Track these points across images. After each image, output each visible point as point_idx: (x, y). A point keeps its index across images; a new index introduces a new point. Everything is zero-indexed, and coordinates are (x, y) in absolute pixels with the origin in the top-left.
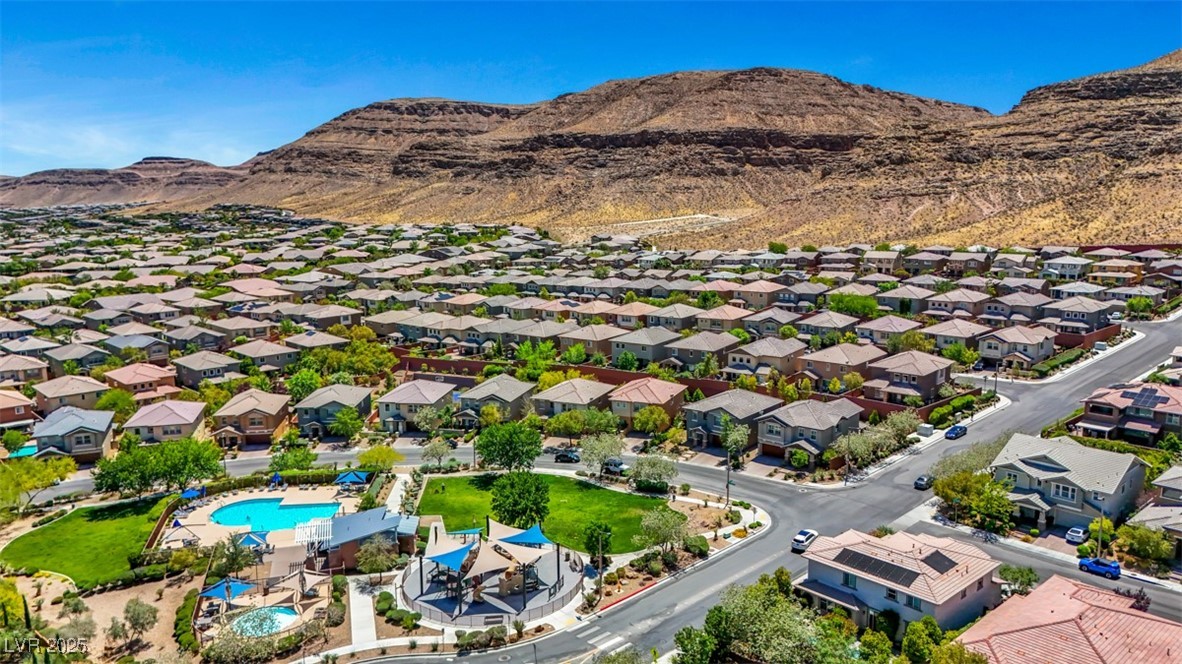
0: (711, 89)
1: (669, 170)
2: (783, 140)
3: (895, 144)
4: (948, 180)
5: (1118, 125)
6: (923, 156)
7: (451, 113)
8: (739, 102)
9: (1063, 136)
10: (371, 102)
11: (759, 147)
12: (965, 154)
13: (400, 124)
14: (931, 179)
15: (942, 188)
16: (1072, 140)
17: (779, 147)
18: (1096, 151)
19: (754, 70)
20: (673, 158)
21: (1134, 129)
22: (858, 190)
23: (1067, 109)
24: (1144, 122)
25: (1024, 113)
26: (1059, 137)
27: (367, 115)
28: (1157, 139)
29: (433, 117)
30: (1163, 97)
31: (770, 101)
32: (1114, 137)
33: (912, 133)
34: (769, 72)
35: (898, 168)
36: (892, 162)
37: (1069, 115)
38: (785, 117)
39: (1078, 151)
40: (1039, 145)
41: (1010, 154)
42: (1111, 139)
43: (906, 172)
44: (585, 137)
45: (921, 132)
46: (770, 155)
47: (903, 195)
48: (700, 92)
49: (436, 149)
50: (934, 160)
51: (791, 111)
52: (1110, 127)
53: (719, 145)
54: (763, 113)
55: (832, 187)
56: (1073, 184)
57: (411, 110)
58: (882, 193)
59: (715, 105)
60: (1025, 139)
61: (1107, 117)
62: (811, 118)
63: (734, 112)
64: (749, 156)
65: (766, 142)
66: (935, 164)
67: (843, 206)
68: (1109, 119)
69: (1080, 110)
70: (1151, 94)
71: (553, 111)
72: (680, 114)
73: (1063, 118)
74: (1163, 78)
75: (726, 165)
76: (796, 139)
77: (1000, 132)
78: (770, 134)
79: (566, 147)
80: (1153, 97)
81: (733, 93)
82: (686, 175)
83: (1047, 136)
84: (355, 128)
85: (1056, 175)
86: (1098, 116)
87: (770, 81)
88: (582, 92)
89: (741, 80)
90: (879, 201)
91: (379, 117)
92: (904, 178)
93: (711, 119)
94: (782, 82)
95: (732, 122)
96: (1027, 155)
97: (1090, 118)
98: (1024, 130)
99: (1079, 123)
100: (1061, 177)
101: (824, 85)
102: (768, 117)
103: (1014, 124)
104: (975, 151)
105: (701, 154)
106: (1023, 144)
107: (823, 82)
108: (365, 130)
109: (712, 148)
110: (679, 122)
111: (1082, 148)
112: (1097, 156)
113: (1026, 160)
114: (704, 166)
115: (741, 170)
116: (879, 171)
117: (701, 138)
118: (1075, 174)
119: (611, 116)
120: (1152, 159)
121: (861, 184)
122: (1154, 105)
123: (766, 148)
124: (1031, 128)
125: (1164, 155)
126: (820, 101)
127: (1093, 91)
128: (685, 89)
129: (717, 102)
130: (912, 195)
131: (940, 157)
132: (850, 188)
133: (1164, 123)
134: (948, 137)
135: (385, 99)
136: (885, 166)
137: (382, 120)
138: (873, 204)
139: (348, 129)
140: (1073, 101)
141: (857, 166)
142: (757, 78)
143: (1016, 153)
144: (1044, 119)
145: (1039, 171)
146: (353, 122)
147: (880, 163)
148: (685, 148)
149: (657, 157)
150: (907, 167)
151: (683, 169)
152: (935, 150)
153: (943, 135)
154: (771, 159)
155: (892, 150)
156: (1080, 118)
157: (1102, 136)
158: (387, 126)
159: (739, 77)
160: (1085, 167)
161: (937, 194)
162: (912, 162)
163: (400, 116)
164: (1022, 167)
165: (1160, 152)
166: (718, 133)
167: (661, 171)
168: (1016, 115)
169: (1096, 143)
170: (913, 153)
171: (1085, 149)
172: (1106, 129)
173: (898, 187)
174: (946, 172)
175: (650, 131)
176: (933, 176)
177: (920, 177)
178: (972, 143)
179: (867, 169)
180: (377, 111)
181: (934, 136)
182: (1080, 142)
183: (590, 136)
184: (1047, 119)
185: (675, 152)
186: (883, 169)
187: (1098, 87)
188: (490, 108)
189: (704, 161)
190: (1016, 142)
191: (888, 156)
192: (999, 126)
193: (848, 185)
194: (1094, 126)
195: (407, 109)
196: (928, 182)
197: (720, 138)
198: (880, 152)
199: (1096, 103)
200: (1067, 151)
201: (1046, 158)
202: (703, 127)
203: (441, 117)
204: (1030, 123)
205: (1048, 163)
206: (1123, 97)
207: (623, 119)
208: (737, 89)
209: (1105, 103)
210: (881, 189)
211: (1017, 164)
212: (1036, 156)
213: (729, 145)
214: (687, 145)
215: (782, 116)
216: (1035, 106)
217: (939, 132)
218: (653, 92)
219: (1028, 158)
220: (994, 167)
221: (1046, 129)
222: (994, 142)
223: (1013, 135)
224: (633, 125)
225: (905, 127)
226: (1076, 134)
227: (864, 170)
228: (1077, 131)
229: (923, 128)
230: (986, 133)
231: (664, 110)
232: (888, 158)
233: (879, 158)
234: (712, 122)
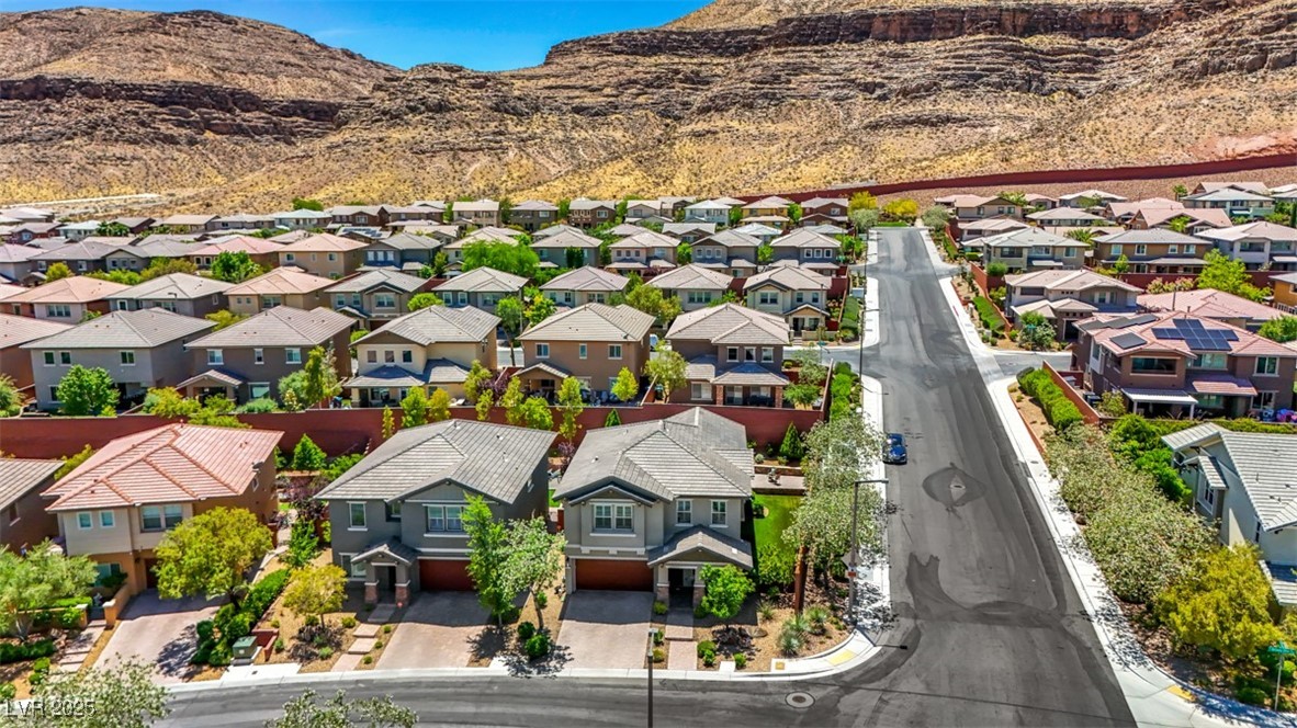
0: (138, 31)
1: (87, 134)
2: (253, 104)
3: (428, 87)
4: (501, 133)
5: (656, 83)
6: (465, 103)
8: (182, 51)
9: (608, 91)
11: (222, 109)
12: (511, 104)
14: (481, 131)
15: (496, 142)
16: (618, 96)
17: (248, 111)
18: (644, 109)
19: (197, 13)
20: (92, 116)
21: (673, 88)
22: (392, 142)
23: (604, 63)
24: (681, 81)
25: (561, 65)
26: (605, 92)
28: (698, 99)
30: (692, 57)
31: (228, 55)
32: (658, 94)
33: (445, 75)
34: (219, 17)
35: (437, 116)
36: (429, 109)
37: (608, 70)
39: (626, 107)
40: (586, 100)
41: (558, 109)
42: (655, 97)
43: (448, 122)
45: (456, 75)
46: (238, 120)
47: (452, 149)
48: (121, 33)
50: (479, 109)
51: (257, 69)
52: (651, 84)
53: (162, 104)
54: (219, 68)
55: (354, 139)
56: (633, 142)
58: (425, 146)
59: (148, 51)
60: (571, 93)
61: (646, 73)
62: (286, 80)
63: (177, 64)
64: (209, 120)
65: (231, 105)
66: (481, 113)
67: (375, 162)
68: (648, 76)
69: (618, 64)
70: (681, 53)
72: (95, 59)
73: (603, 72)
74: (689, 37)
75: (175, 131)
76: (269, 103)
77: (541, 83)
78: (232, 94)
80: (683, 56)
81: (172, 39)
82: (117, 141)
83: (593, 90)
85: (612, 133)
86: (637, 72)
87: (223, 30)
89: (180, 23)
90: (422, 156)
92: (447, 129)
93: (145, 68)
94: (239, 32)
95: (175, 73)
96: (578, 110)
97: (629, 73)
98: (566, 82)
99: (620, 78)
100: (618, 135)
101: (295, 42)
102: (227, 74)
103: (553, 76)
104: (522, 102)
105: (136, 113)
106: (569, 98)
107: (291, 39)
109: (152, 108)
110: (94, 69)
111: (630, 105)
112: (646, 114)
113: (576, 116)
114: (142, 130)
115: (199, 138)
116: (414, 120)
117: (133, 92)
118: (630, 132)
120: (701, 117)
121: (394, 135)
122: (687, 64)
123: (230, 111)
124: (573, 81)
125: (712, 112)
126: (293, 60)
127: (626, 46)
128: (98, 28)
129: (150, 48)
130: (463, 150)
131: (485, 106)
132: (381, 140)
133: (699, 83)
134: (489, 84)
136: (420, 113)
138: (415, 160)
140: (608, 56)
141: (384, 113)
142: (203, 23)
143: (565, 108)
144: (583, 73)
145: (594, 128)
147: (413, 110)
148: (109, 104)
149: (66, 114)
150: (448, 116)
151: (110, 132)
152: (477, 98)
153: (482, 80)
154: (239, 125)
155: (425, 93)
156: (620, 73)
157: (646, 93)
159: (177, 19)
160: (638, 125)
161: (492, 149)
162: (454, 110)
164: (575, 125)
165: (708, 109)
166: (158, 88)
167: (75, 134)
168: (552, 67)
169: (641, 100)
170: (451, 99)
171: (634, 106)
172: (647, 86)
173: (443, 140)
174: (496, 123)
175: (49, 77)
176: (482, 128)
177: (467, 128)
178: (517, 93)
179: (397, 117)
181: (473, 81)
182: (626, 97)
184: (587, 73)
185: (95, 108)
186: (419, 117)
187: (629, 41)
189: (143, 124)
190: (562, 95)
191: (423, 101)
192: (538, 77)
193: (375, 135)
194: (635, 82)
196: (478, 134)
197: (161, 94)
198: (411, 96)
199: (631, 58)
200: (616, 108)
201: (597, 114)
202: (134, 78)
204: (570, 75)
205: (600, 119)
206: (655, 54)
208: (177, 34)
209: (641, 59)
210: (422, 142)
211: (568, 119)
212: (586, 112)
213: (177, 104)
214: (111, 101)
215: (245, 74)
216: (570, 59)
217: (478, 77)
218: (46, 28)
219: (578, 113)
220: (545, 122)
221: (589, 83)
222: (538, 94)
223: (556, 88)
224: (18, 70)
225: (435, 68)
226: (620, 89)
227: (394, 118)
228: (622, 86)
229: (457, 71)
230: (526, 83)
231: (67, 52)
232: (423, 104)
233: (412, 104)
234: (147, 73)
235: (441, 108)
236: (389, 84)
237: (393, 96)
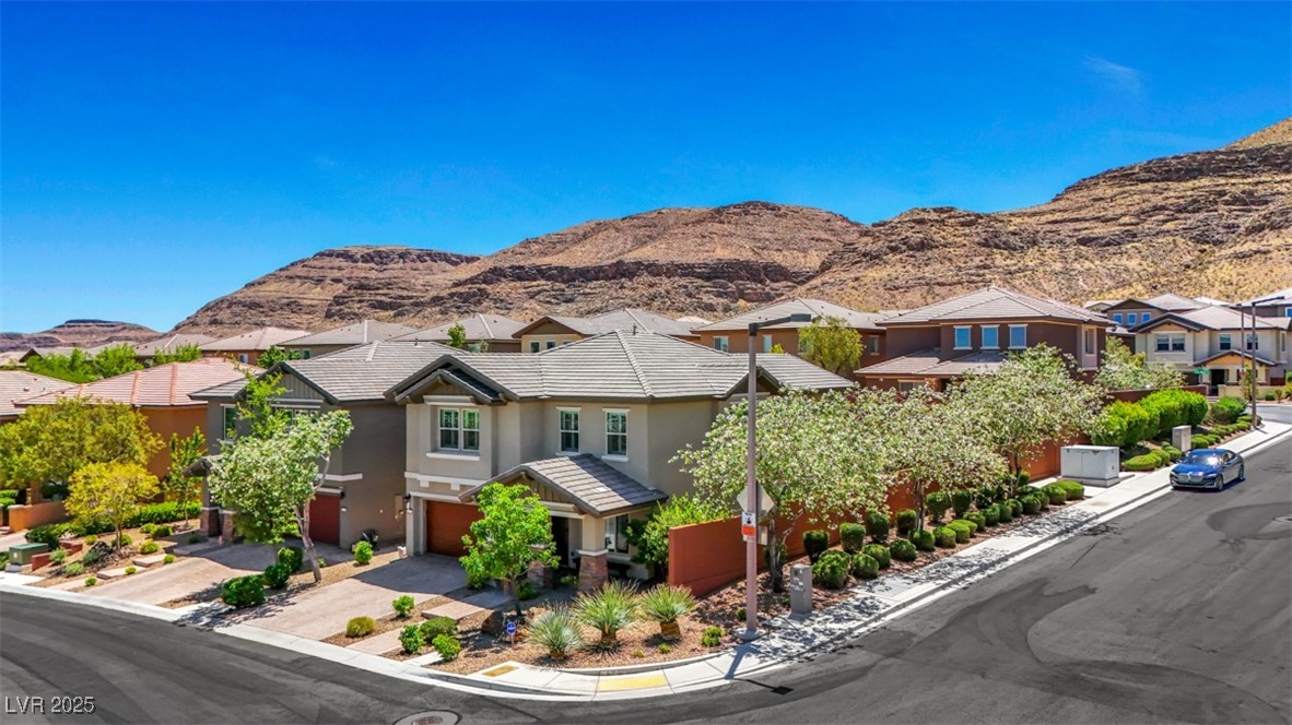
0: (699, 222)
1: (647, 304)
2: (781, 275)
3: (912, 228)
4: (985, 267)
5: (1194, 206)
6: (950, 240)
7: (413, 261)
8: (731, 235)
9: (1126, 219)
10: (322, 250)
11: (755, 280)
12: (1003, 239)
13: (352, 273)
14: (963, 265)
15: (979, 276)
16: (1138, 224)
17: (777, 281)
18: (1172, 235)
19: (749, 204)
20: (652, 291)
21: (1216, 211)
22: (866, 280)
23: (1125, 192)
24: (1227, 203)
25: (1072, 200)
26: (1122, 221)
27: (316, 263)
28: (1246, 221)
29: (392, 265)
30: (1244, 177)
31: (768, 235)
32: (1193, 220)
33: (934, 216)
34: (766, 206)
35: (918, 254)
36: (910, 248)
37: (1130, 199)
38: (785, 252)
39: (1148, 235)
40: (1096, 230)
41: (1061, 242)
42: (1189, 222)
43: (929, 259)
44: (550, 269)
45: (946, 215)
46: (767, 289)
47: (927, 284)
48: (687, 225)
49: (378, 289)
50: (965, 245)
51: (791, 246)
52: (1185, 208)
53: (708, 279)
54: (759, 248)
55: (832, 280)
56: (1151, 270)
57: (367, 258)
58: (898, 283)
59: (704, 237)
60: (1078, 225)
61: (1179, 198)
62: (815, 253)
63: (725, 246)
64: (743, 290)
65: (763, 276)
66: (966, 249)
67: (847, 299)
68: (1181, 201)
69: (1142, 192)
70: (1229, 174)
71: (522, 250)
72: (663, 246)
73: (1123, 202)
74: (1241, 156)
75: (714, 300)
76: (797, 274)
77: (1044, 219)
78: (765, 267)
79: (528, 280)
80: (1232, 177)
81: (725, 226)
82: (668, 309)
83: (1106, 221)
84: (299, 277)
85: (1124, 261)
86: (1167, 198)
87: (768, 215)
88: (558, 231)
89: (734, 213)
90: (895, 292)
91: (330, 265)
92: (927, 265)
93: (699, 251)
94: (781, 216)
95: (723, 253)
96: (1084, 242)
97: (1157, 200)
98: (1074, 215)
99: (1144, 205)
100: (1133, 264)
101: (828, 221)
102: (766, 252)
103: (1060, 211)
104: (1017, 237)
105: (686, 287)
106: (1075, 230)
107: (826, 218)
108: (311, 278)
109: (700, 282)
110: (661, 253)
111: (1154, 232)
112: (1174, 241)
113: (1082, 247)
114: (689, 300)
115: (733, 306)
116: (894, 259)
117: (687, 270)
118: (1150, 259)
119: (583, 249)
120: (1250, 237)
121: (871, 274)
122: (1237, 185)
123: (761, 282)
124: (1083, 213)
125: (1267, 231)
126: (824, 236)
127: (1155, 173)
128: (671, 222)
129: (706, 234)
130: (939, 284)
131: (973, 242)
132: (857, 279)
133: (1253, 203)
134: (980, 221)
135: (339, 248)
136: (901, 253)
137: (331, 268)
138: (887, 296)
139: (291, 278)
140: (1131, 185)
141: (865, 255)
142: (752, 211)
143: (1068, 241)
144: (1097, 204)
145: (1102, 258)
146: (299, 271)
147: (894, 250)
148: (667, 280)
149: (633, 289)
150: (930, 254)
151: (665, 303)
152: (965, 235)
153: (973, 218)
154: (768, 294)
155: (909, 234)
156: (1144, 201)
157: (1177, 219)
158: (337, 274)
159: (732, 210)
160: (1161, 252)
161: (973, 282)
162: (937, 247)
163: (353, 265)
164: (1079, 256)
165: (1261, 228)
166: (706, 265)
167: (638, 305)
168: (1062, 202)
169: (1170, 226)
170: (936, 237)
171: (1158, 233)
172: (1180, 211)
173: (920, 275)
174: (981, 258)
176: (965, 263)
177: (948, 263)
178: (1011, 228)
179: (877, 257)
180: (328, 259)
181: (962, 219)
182: (1149, 225)
183: (556, 268)
184: (1102, 204)
185: (656, 284)
186: (899, 256)
187: (1159, 167)
188: (459, 257)
189: (690, 295)
190: (1066, 229)
191: (905, 241)
192: (1042, 213)
193: (853, 276)
194: (1163, 208)
195: (362, 256)
196: (960, 269)
197: (708, 270)
198: (894, 237)
199: (1160, 185)
200: (1135, 236)
201: (1108, 244)
202: (691, 259)
203: (401, 265)
204: (1080, 209)
205: (1112, 249)
206: (1195, 178)
207: (598, 253)
208: (729, 222)
209: (1173, 185)
210: (897, 278)
211: (1071, 252)
212: (1094, 243)
213: (719, 278)
214: (669, 277)
215: (780, 251)
216: (1084, 193)
217: (968, 215)
218: (634, 226)
219: (1084, 245)
220: (1042, 255)
221: (1103, 213)
222: (1039, 229)
223: (1061, 222)
224: (608, 258)
225: (924, 210)
226: (1142, 217)
227: (873, 258)
228: (1144, 214)
229: (947, 211)
230: (1026, 219)
231: (645, 242)
232: (905, 244)
233: (893, 244)
234: (700, 254)
235: (923, 246)
236: (875, 229)
237: (876, 239)
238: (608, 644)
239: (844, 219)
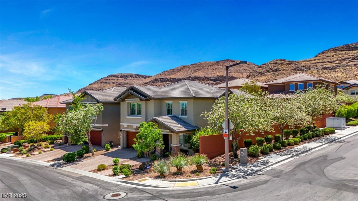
0: (212, 65)
3: (273, 65)
6: (284, 69)
7: (134, 77)
8: (221, 69)
9: (337, 62)
10: (109, 75)
12: (300, 68)
13: (117, 81)
16: (341, 63)
18: (351, 66)
19: (226, 60)
23: (337, 54)
25: (321, 57)
26: (336, 62)
27: (108, 78)
29: (128, 79)
33: (280, 62)
34: (231, 61)
35: (275, 73)
36: (273, 71)
37: (338, 56)
38: (236, 73)
39: (344, 66)
40: (328, 65)
41: (317, 69)
42: (356, 62)
43: (278, 74)
44: (170, 79)
45: (283, 62)
48: (209, 66)
49: (124, 85)
50: (289, 70)
51: (238, 72)
52: (355, 58)
53: (215, 81)
56: (345, 76)
57: (122, 77)
59: (213, 69)
60: (323, 64)
61: (353, 56)
63: (219, 72)
66: (289, 71)
69: (342, 54)
71: (163, 74)
72: (202, 72)
73: (336, 57)
77: (312, 62)
78: (231, 78)
79: (164, 82)
81: (219, 66)
83: (331, 62)
84: (103, 82)
85: (337, 74)
86: (349, 56)
87: (231, 63)
88: (172, 69)
91: (112, 79)
92: (278, 76)
93: (212, 73)
94: (235, 63)
95: (218, 74)
96: (325, 68)
97: (346, 56)
98: (321, 61)
99: (342, 58)
100: (339, 75)
101: (249, 64)
102: (231, 73)
103: (317, 60)
104: (304, 67)
106: (322, 65)
108: (107, 82)
109: (212, 82)
110: (201, 74)
111: (345, 66)
112: (352, 68)
113: (324, 70)
117: (209, 79)
118: (344, 73)
119: (180, 73)
121: (261, 78)
124: (324, 60)
127: (345, 48)
128: (204, 66)
129: (214, 69)
131: (291, 69)
134: (293, 63)
135: (114, 74)
136: (270, 72)
137: (112, 80)
139: (101, 82)
140: (338, 52)
141: (260, 73)
142: (227, 62)
143: (320, 68)
144: (328, 58)
145: (330, 73)
146: (103, 80)
147: (268, 71)
148: (203, 82)
150: (278, 72)
152: (289, 67)
153: (291, 62)
155: (272, 67)
156: (342, 57)
157: (352, 61)
158: (113, 81)
159: (221, 62)
160: (348, 71)
162: (281, 71)
163: (118, 79)
164: (323, 73)
166: (214, 77)
168: (318, 57)
169: (350, 64)
170: (280, 68)
171: (347, 66)
172: (353, 59)
173: (276, 78)
174: (294, 73)
175: (192, 76)
177: (284, 75)
178: (303, 65)
179: (263, 74)
180: (111, 77)
181: (288, 63)
182: (344, 63)
183: (172, 79)
184: (330, 57)
186: (269, 73)
187: (347, 47)
188: (146, 76)
190: (319, 65)
191: (271, 69)
192: (312, 61)
193: (256, 79)
194: (348, 58)
195: (120, 76)
197: (214, 79)
198: (268, 68)
199: (347, 52)
200: (340, 67)
201: (332, 69)
202: (210, 76)
203: (130, 79)
204: (323, 59)
205: (333, 71)
207: (184, 74)
208: (220, 65)
209: (351, 52)
210: (269, 80)
211: (321, 71)
212: (328, 69)
213: (218, 81)
214: (204, 81)
215: (235, 73)
216: (324, 54)
217: (290, 61)
218: (194, 67)
219: (325, 69)
220: (312, 72)
221: (330, 60)
222: (311, 65)
223: (318, 63)
224: (187, 76)
225: (277, 60)
226: (342, 61)
227: (262, 74)
228: (342, 60)
229: (283, 60)
230: (307, 62)
231: (197, 71)
232: (271, 70)
233: (268, 70)
234: (212, 74)
235: (276, 70)
236: (263, 66)
237: (263, 68)
238: (179, 173)
239: (253, 64)
